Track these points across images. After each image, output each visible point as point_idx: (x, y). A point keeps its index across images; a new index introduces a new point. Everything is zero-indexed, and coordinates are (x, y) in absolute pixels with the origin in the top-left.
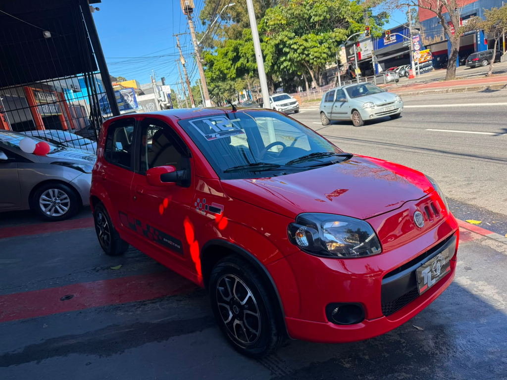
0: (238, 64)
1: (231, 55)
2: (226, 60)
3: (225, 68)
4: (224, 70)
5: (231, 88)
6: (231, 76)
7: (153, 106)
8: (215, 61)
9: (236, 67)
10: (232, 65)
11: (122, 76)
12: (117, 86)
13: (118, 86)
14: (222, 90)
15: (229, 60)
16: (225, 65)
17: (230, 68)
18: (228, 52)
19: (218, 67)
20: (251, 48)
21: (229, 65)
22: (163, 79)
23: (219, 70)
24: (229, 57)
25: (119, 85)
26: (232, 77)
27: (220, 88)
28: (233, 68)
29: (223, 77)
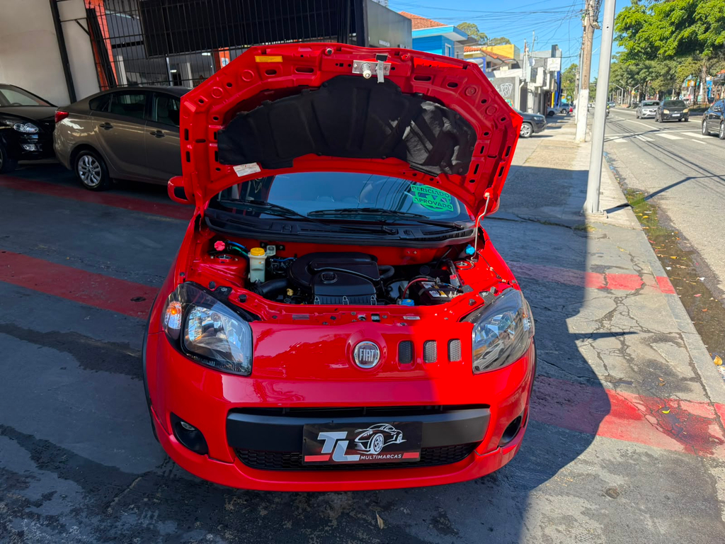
0: (686, 33)
1: (677, 15)
2: (665, 23)
3: (658, 38)
4: (656, 41)
5: (668, 72)
6: (665, 51)
7: (511, 88)
8: (645, 25)
9: (680, 37)
10: (673, 33)
11: (505, 37)
12: (476, 52)
13: (479, 52)
14: (653, 74)
15: (672, 24)
16: (660, 32)
17: (667, 39)
18: (674, 10)
19: (645, 35)
20: (719, 5)
21: (667, 34)
22: (554, 48)
23: (646, 40)
24: (673, 20)
25: (480, 50)
26: (667, 54)
27: (651, 70)
28: (672, 39)
29: (652, 53)
